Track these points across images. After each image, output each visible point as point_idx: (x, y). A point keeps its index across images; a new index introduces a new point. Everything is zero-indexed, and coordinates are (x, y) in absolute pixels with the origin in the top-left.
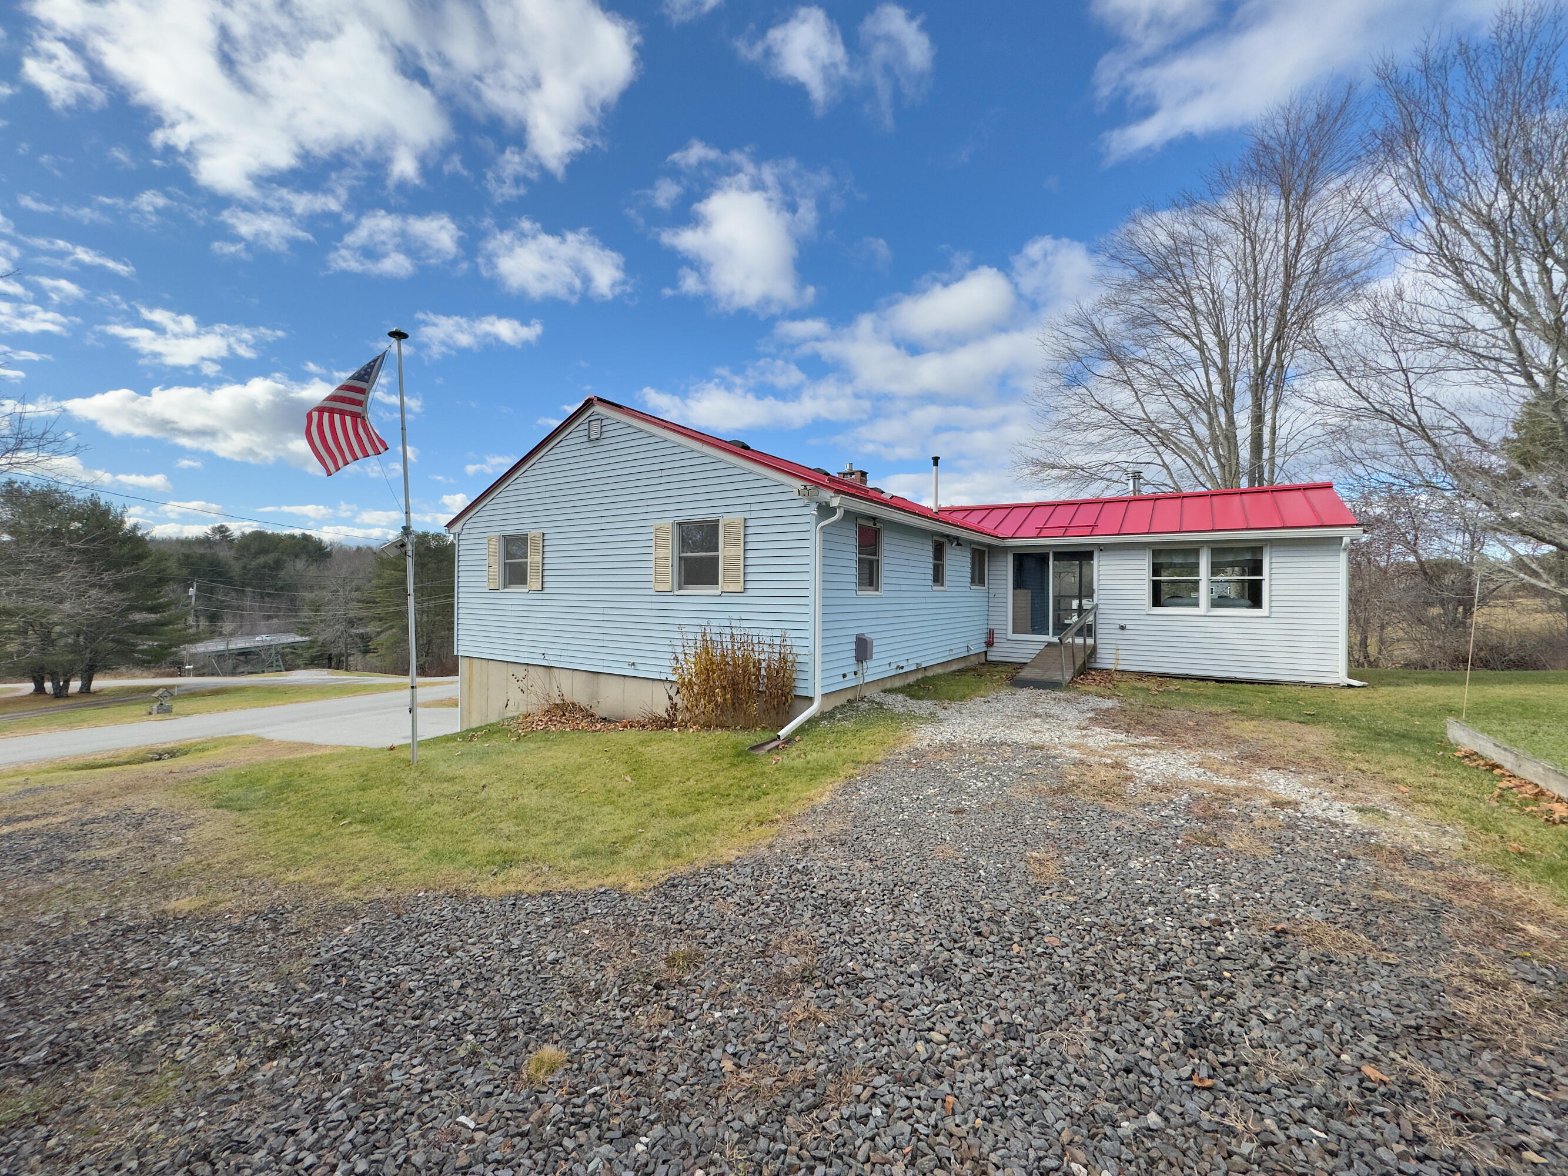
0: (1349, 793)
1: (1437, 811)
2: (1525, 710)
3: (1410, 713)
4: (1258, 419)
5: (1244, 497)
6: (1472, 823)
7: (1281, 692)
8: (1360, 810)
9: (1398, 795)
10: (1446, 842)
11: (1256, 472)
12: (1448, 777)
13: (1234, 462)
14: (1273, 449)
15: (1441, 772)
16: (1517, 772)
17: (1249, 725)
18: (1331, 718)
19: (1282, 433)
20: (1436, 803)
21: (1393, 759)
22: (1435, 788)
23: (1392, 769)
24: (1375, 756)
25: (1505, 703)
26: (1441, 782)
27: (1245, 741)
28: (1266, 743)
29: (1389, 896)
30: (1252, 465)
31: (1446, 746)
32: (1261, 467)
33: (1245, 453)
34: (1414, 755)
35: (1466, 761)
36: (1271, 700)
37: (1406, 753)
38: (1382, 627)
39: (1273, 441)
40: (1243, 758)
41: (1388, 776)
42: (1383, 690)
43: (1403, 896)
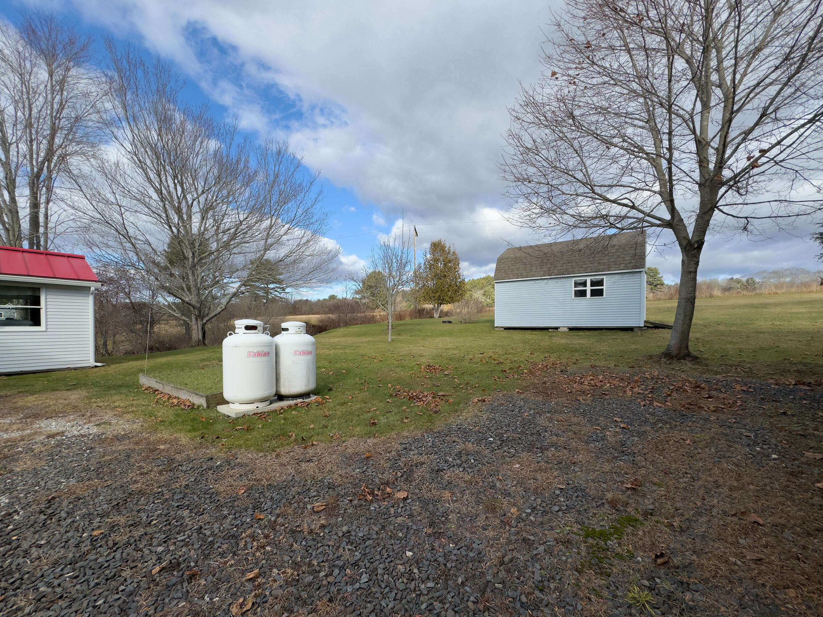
0: (93, 419)
1: (133, 415)
2: (169, 366)
3: (125, 375)
4: (35, 205)
5: (26, 255)
6: (146, 415)
7: (54, 375)
8: (97, 425)
9: (117, 413)
10: (135, 426)
11: (34, 239)
12: (138, 400)
13: (17, 229)
14: (46, 227)
15: (136, 398)
16: (164, 391)
17: (31, 398)
18: (85, 385)
19: (53, 219)
20: (132, 412)
21: (115, 398)
22: (132, 405)
23: (115, 402)
24: (107, 399)
25: (163, 364)
26: (135, 402)
27: (28, 408)
28: (44, 405)
29: (110, 457)
30: (31, 234)
31: (138, 386)
32: (38, 238)
33: (25, 224)
34: (125, 393)
35: (146, 391)
36: (48, 381)
37: (121, 394)
38: (114, 336)
39: (46, 223)
40: (27, 418)
41: (112, 405)
42: (113, 366)
43: (116, 455)
